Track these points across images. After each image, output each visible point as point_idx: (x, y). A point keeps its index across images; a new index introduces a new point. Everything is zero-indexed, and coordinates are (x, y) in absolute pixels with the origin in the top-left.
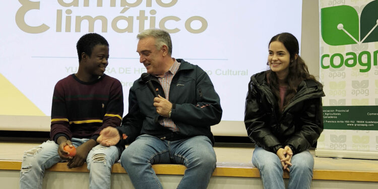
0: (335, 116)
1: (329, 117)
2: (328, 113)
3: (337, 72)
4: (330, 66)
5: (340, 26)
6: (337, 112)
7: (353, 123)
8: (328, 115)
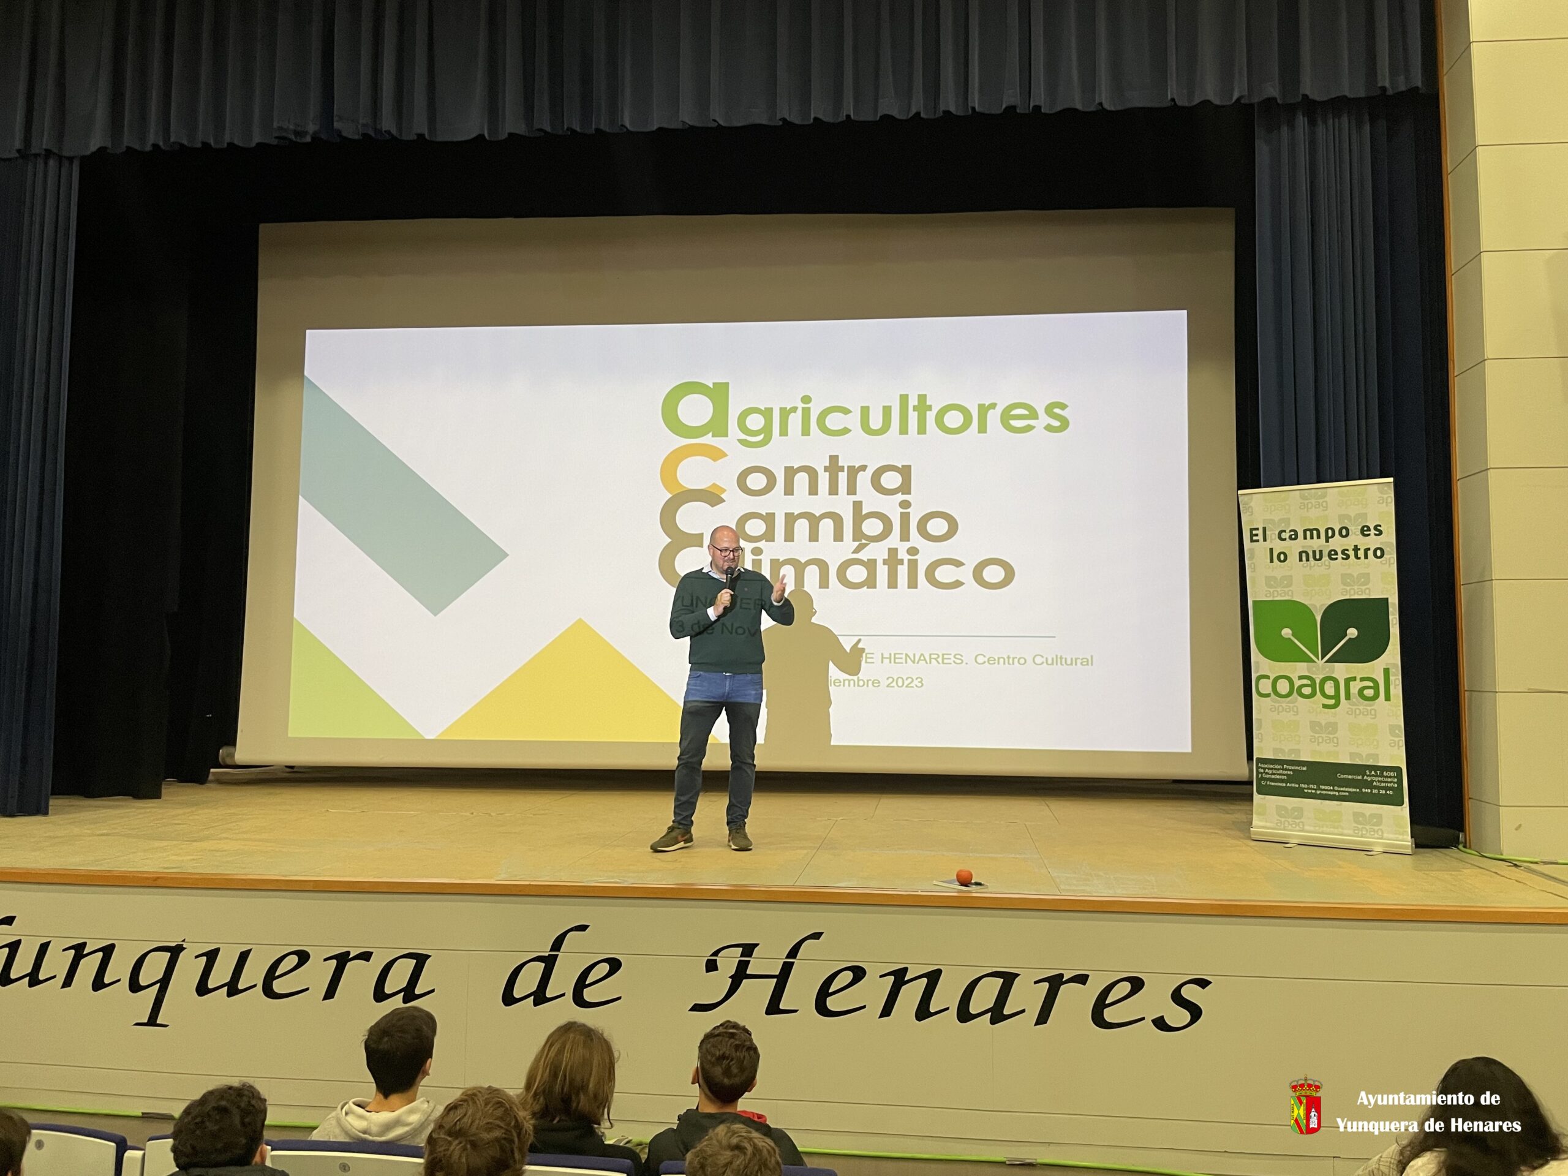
0: (1284, 775)
1: (1273, 776)
2: (1272, 769)
3: (1284, 705)
4: (1272, 694)
5: (1286, 632)
6: (1286, 770)
7: (1314, 789)
8: (1271, 772)
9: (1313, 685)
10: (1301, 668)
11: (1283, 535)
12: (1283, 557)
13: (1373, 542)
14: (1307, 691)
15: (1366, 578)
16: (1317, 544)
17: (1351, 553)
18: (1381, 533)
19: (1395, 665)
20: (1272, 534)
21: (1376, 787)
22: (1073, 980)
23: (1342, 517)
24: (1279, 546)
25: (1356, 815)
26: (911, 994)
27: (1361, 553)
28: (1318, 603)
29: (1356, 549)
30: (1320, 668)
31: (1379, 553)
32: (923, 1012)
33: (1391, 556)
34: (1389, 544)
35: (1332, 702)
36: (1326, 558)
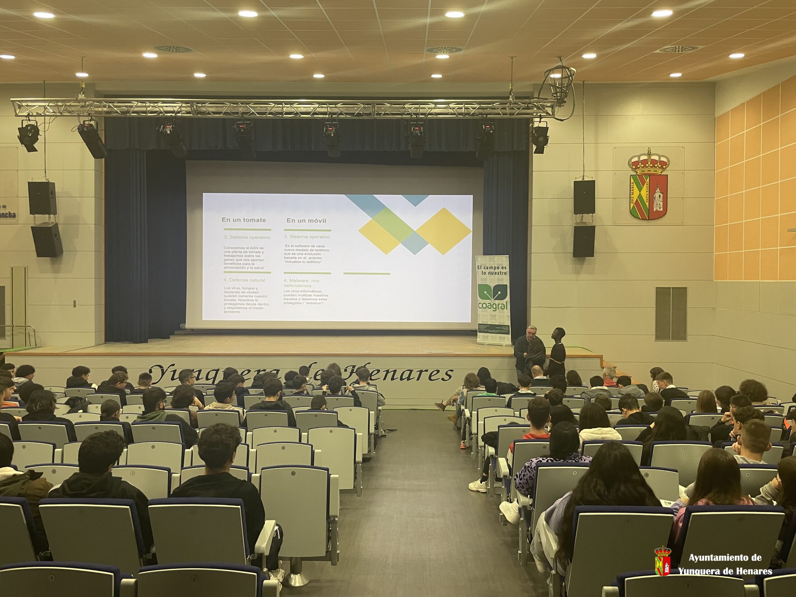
0: (485, 328)
4: (482, 307)
5: (485, 292)
6: (485, 326)
7: (490, 331)
8: (481, 327)
9: (491, 306)
10: (488, 301)
11: (485, 268)
12: (485, 273)
13: (504, 271)
14: (490, 307)
15: (502, 279)
16: (492, 270)
17: (500, 273)
18: (506, 269)
19: (508, 301)
20: (483, 267)
21: (505, 330)
22: (425, 371)
23: (498, 264)
24: (484, 271)
25: (500, 337)
26: (390, 375)
27: (502, 273)
28: (492, 285)
29: (501, 272)
30: (492, 301)
31: (506, 273)
32: (393, 379)
33: (508, 274)
34: (508, 271)
35: (495, 310)
36: (494, 274)
